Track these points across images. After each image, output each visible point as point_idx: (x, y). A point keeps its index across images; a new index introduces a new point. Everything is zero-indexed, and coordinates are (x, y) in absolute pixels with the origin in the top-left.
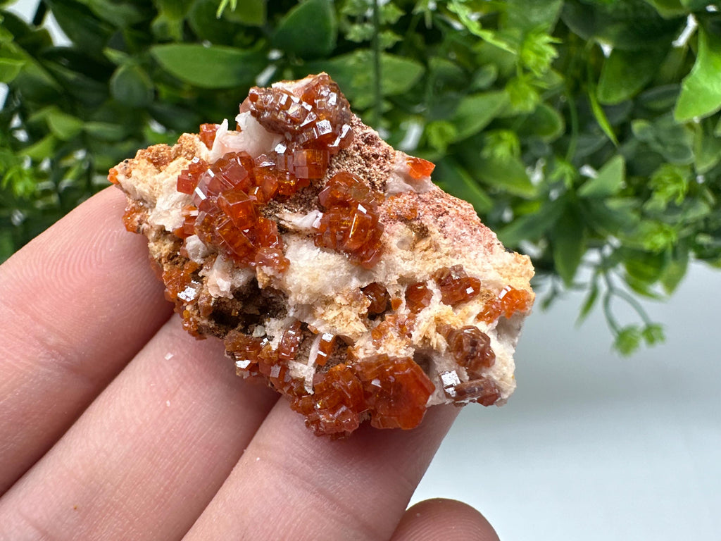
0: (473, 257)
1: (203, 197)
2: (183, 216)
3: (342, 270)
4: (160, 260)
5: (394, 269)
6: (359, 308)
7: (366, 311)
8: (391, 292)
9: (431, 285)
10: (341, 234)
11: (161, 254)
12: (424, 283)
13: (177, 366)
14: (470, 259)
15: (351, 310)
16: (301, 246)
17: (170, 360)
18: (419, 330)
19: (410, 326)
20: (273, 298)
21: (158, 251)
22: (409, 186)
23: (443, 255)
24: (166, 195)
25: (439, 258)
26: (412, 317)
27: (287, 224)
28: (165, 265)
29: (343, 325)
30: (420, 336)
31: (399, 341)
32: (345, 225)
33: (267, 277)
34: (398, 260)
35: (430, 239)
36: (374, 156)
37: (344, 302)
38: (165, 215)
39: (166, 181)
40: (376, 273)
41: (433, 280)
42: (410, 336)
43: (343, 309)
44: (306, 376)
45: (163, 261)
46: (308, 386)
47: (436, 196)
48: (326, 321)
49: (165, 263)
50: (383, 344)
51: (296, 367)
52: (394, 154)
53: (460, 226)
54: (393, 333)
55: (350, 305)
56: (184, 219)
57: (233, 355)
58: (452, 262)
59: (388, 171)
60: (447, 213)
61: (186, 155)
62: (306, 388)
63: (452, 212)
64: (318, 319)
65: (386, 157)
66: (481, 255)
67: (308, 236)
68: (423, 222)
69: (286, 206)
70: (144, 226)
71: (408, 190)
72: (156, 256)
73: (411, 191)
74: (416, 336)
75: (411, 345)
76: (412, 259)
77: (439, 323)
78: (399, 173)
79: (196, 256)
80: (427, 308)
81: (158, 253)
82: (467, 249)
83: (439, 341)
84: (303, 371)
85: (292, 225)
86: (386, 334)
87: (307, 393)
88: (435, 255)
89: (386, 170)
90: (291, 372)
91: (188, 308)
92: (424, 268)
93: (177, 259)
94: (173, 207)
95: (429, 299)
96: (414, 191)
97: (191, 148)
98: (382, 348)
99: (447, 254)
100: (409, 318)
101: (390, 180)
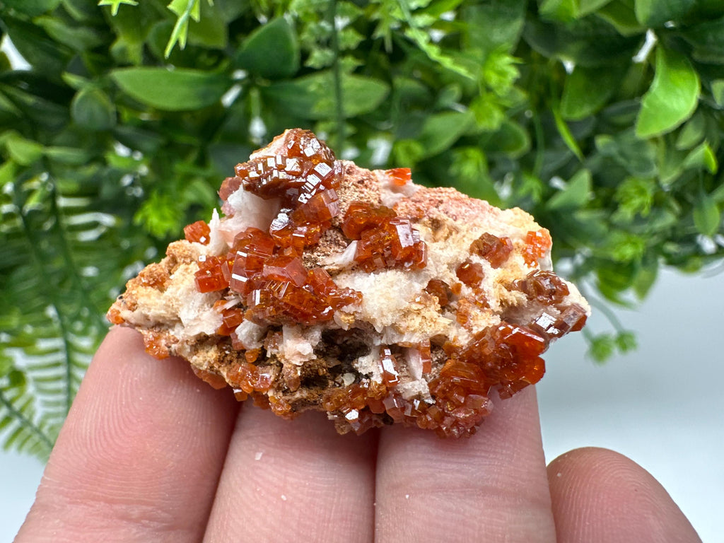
0: (487, 224)
1: (244, 280)
2: (218, 313)
3: (403, 281)
4: (212, 367)
5: (440, 261)
6: (433, 306)
7: (439, 306)
8: (447, 281)
9: (476, 259)
10: (388, 249)
11: (209, 362)
12: (468, 261)
13: (272, 460)
14: (486, 226)
15: (429, 311)
16: (353, 280)
17: (261, 458)
18: (493, 298)
19: (482, 300)
20: (347, 341)
21: (204, 361)
22: (399, 195)
23: (465, 233)
24: (186, 305)
25: (464, 236)
26: (478, 291)
27: (331, 267)
28: (221, 369)
29: (431, 326)
30: (497, 301)
31: (484, 314)
32: (388, 240)
33: (351, 315)
34: (438, 252)
35: (446, 226)
36: (359, 182)
37: (420, 307)
38: (195, 324)
39: (179, 292)
40: (428, 270)
41: (474, 254)
42: (488, 306)
43: (423, 312)
44: (421, 390)
45: (216, 366)
46: (427, 398)
47: (424, 193)
48: (414, 332)
49: (219, 367)
50: (473, 324)
51: (407, 388)
52: (374, 175)
53: (458, 207)
54: (475, 311)
55: (426, 307)
56: (222, 315)
57: (340, 411)
58: (477, 235)
59: (378, 190)
60: (441, 202)
61: (184, 262)
62: (426, 401)
63: (445, 199)
64: (406, 334)
65: (369, 179)
66: (492, 220)
67: (353, 270)
68: (431, 216)
69: (319, 254)
70: (174, 346)
71: (400, 198)
72: (204, 367)
73: (403, 198)
74: (494, 304)
75: (494, 313)
76: (447, 246)
77: (504, 284)
78: (386, 187)
79: (250, 343)
80: (485, 278)
81: (206, 363)
82: (479, 219)
83: (516, 297)
84: (416, 387)
85: (336, 265)
86: (470, 315)
87: (430, 405)
88: (459, 236)
89: (376, 189)
90: (403, 395)
91: (270, 394)
92: (461, 249)
93: (229, 358)
94: (201, 312)
95: (481, 271)
96: (405, 197)
97: (186, 253)
98: (475, 328)
99: (467, 231)
100: (476, 294)
101: (382, 197)
